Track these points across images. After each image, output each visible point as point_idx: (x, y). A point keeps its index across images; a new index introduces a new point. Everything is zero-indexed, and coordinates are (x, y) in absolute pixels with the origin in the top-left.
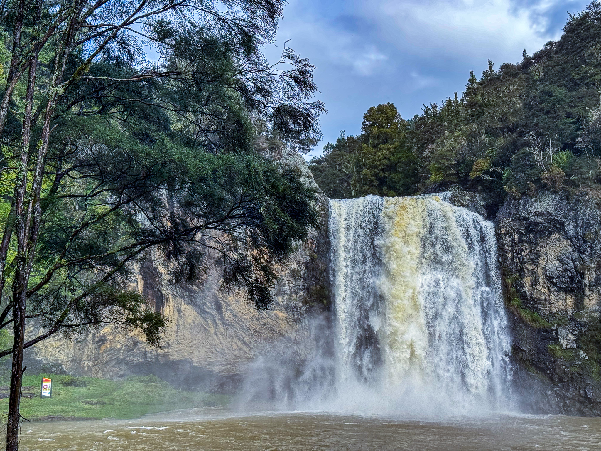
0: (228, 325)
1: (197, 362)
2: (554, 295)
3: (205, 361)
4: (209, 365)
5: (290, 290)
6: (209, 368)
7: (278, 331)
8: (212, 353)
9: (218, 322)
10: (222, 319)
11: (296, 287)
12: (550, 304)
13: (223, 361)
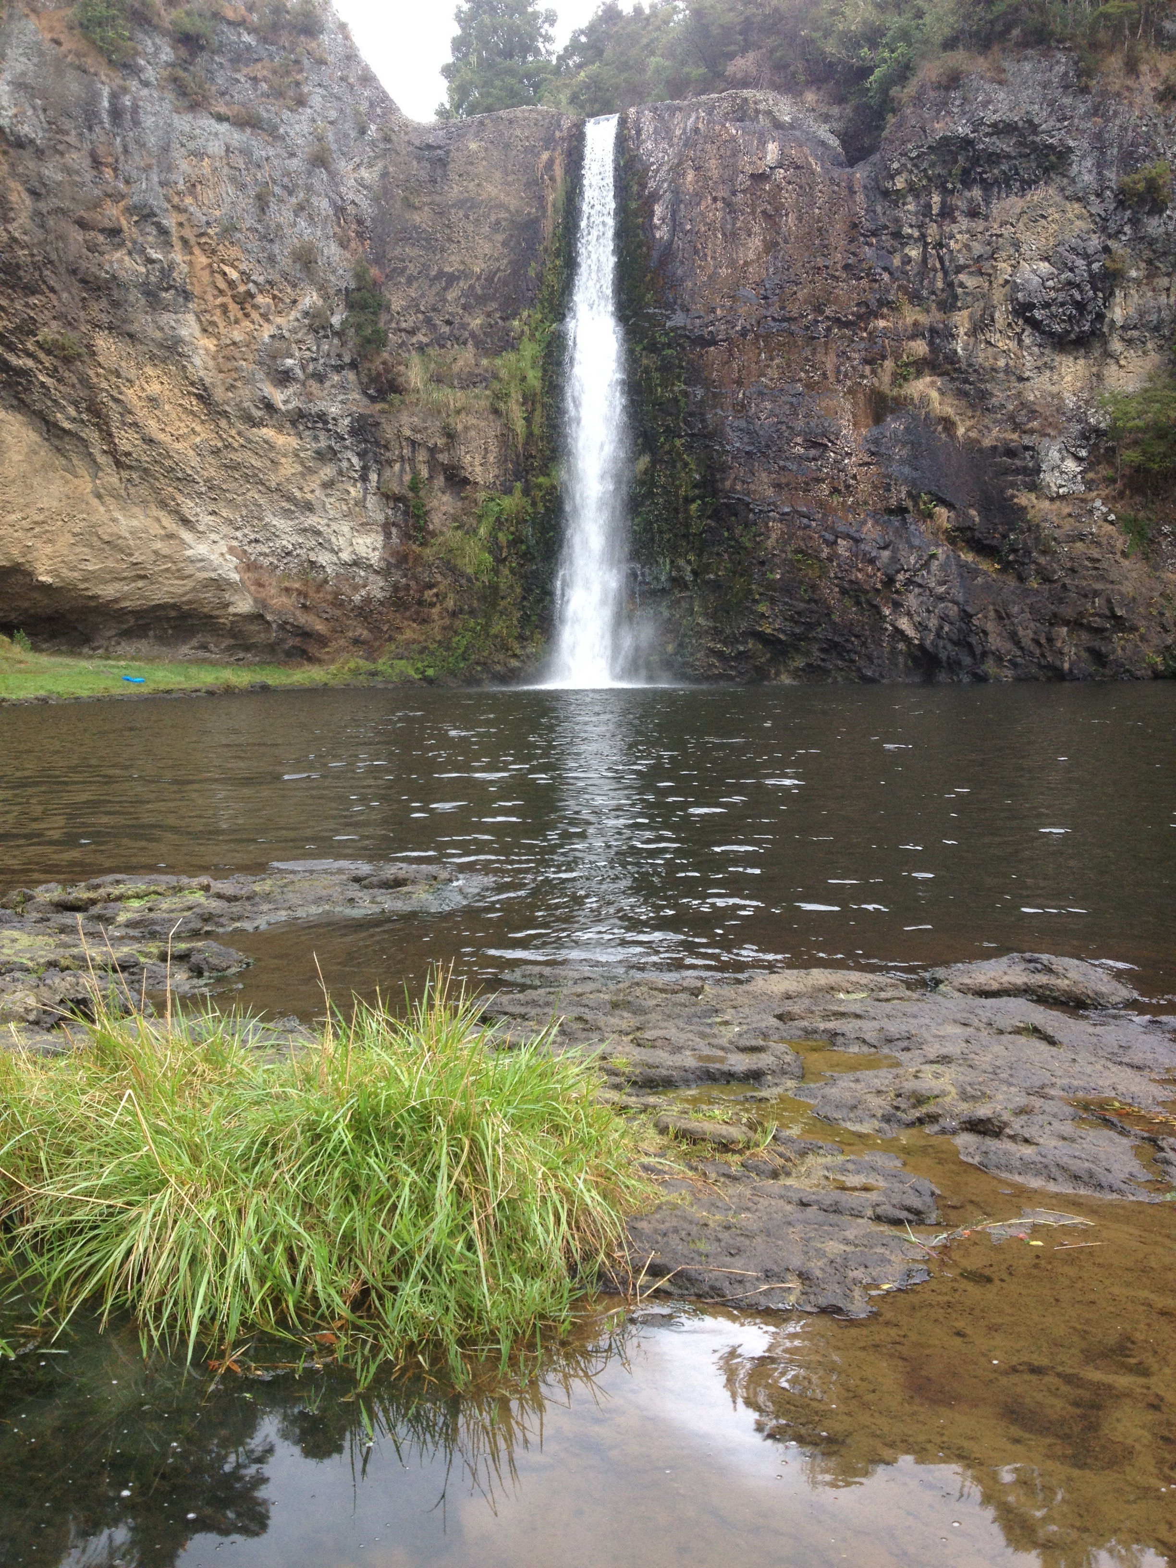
0: (130, 467)
1: (48, 572)
2: (1031, 354)
3: (72, 569)
4: (85, 580)
5: (303, 368)
6: (87, 589)
7: (273, 485)
8: (92, 547)
9: (101, 459)
10: (112, 452)
11: (322, 361)
12: (1021, 379)
13: (124, 570)
